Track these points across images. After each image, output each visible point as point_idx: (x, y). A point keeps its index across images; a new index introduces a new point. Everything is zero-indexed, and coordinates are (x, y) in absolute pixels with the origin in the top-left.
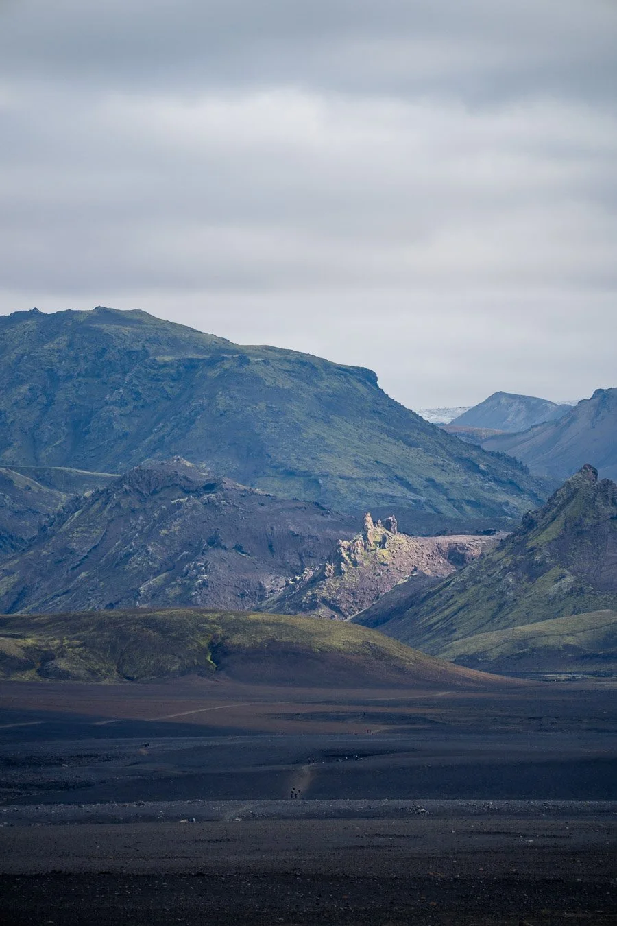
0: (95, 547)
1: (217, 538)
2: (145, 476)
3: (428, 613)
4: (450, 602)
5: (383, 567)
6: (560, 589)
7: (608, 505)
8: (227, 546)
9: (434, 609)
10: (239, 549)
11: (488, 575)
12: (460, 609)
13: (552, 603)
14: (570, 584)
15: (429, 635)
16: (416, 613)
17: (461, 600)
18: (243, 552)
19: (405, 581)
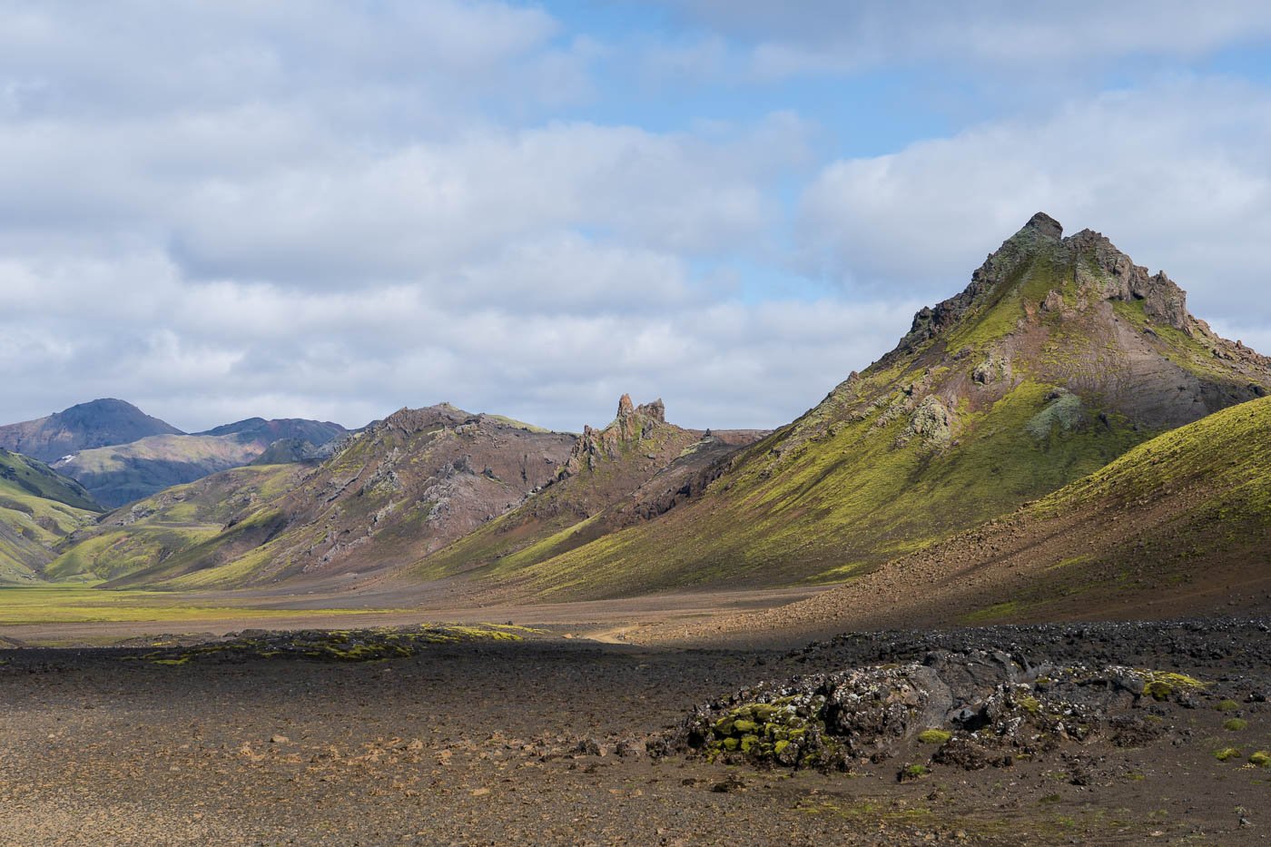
0: (353, 481)
1: (464, 462)
2: (410, 416)
3: (756, 484)
4: (801, 461)
5: (648, 461)
6: (1056, 421)
7: (1101, 275)
8: (475, 471)
9: (766, 476)
10: (488, 473)
11: (878, 407)
12: (829, 471)
13: (1047, 448)
14: (1073, 411)
15: (768, 523)
16: (726, 489)
17: (828, 457)
18: (491, 477)
19: (693, 451)
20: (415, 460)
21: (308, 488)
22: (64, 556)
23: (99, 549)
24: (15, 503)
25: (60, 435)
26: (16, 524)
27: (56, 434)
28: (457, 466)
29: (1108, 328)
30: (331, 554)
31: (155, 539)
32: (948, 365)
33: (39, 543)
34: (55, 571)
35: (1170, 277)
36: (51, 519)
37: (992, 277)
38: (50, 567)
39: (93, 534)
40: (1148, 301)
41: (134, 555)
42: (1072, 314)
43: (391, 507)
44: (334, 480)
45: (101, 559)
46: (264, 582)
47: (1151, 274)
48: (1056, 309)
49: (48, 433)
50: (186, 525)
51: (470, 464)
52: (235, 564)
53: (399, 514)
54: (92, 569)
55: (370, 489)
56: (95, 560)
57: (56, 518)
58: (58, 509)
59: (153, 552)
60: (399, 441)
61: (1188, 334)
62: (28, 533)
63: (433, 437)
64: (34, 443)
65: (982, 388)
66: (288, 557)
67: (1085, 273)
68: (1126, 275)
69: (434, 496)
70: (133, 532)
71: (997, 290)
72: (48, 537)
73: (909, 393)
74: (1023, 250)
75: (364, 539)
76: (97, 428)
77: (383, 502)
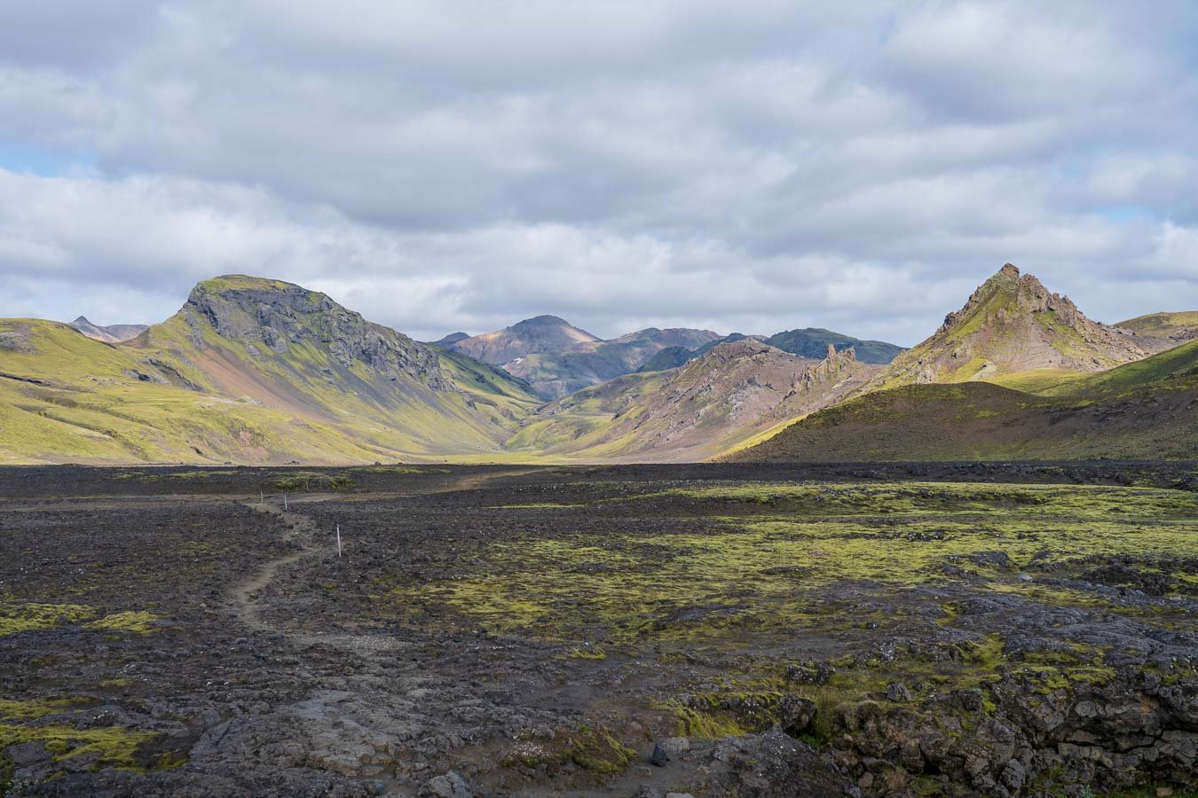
1: (755, 379)
2: (726, 347)
7: (1030, 299)
8: (761, 385)
10: (769, 386)
18: (771, 389)
20: (726, 377)
21: (663, 394)
22: (516, 436)
23: (538, 431)
24: (485, 400)
25: (512, 343)
26: (487, 414)
27: (509, 342)
28: (749, 382)
29: (1027, 328)
30: (671, 436)
31: (573, 424)
32: (944, 348)
33: (501, 426)
34: (512, 444)
35: (1070, 298)
36: (508, 410)
37: (978, 299)
38: (508, 442)
39: (534, 421)
40: (1056, 312)
41: (560, 434)
42: (1010, 321)
43: (708, 407)
44: (678, 389)
45: (540, 437)
46: (633, 453)
47: (1061, 297)
48: (1002, 318)
49: (503, 342)
50: (594, 415)
51: (758, 381)
52: (616, 442)
53: (713, 412)
54: (534, 444)
55: (697, 396)
56: (536, 438)
57: (511, 409)
58: (513, 403)
59: (572, 432)
60: (719, 364)
61: (1075, 329)
62: (494, 420)
63: (738, 362)
64: (494, 349)
65: (955, 361)
66: (647, 438)
67: (1022, 298)
68: (1045, 299)
69: (734, 401)
70: (560, 419)
71: (978, 307)
72: (506, 422)
73: (920, 363)
74: (994, 285)
75: (691, 427)
76: (539, 337)
77: (704, 404)
